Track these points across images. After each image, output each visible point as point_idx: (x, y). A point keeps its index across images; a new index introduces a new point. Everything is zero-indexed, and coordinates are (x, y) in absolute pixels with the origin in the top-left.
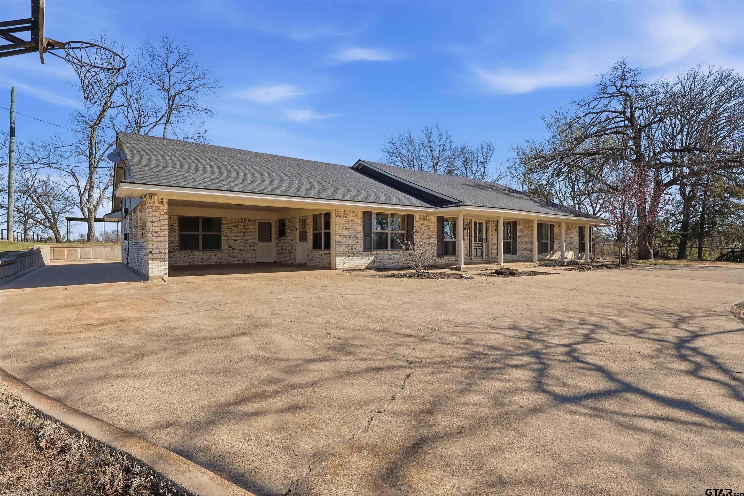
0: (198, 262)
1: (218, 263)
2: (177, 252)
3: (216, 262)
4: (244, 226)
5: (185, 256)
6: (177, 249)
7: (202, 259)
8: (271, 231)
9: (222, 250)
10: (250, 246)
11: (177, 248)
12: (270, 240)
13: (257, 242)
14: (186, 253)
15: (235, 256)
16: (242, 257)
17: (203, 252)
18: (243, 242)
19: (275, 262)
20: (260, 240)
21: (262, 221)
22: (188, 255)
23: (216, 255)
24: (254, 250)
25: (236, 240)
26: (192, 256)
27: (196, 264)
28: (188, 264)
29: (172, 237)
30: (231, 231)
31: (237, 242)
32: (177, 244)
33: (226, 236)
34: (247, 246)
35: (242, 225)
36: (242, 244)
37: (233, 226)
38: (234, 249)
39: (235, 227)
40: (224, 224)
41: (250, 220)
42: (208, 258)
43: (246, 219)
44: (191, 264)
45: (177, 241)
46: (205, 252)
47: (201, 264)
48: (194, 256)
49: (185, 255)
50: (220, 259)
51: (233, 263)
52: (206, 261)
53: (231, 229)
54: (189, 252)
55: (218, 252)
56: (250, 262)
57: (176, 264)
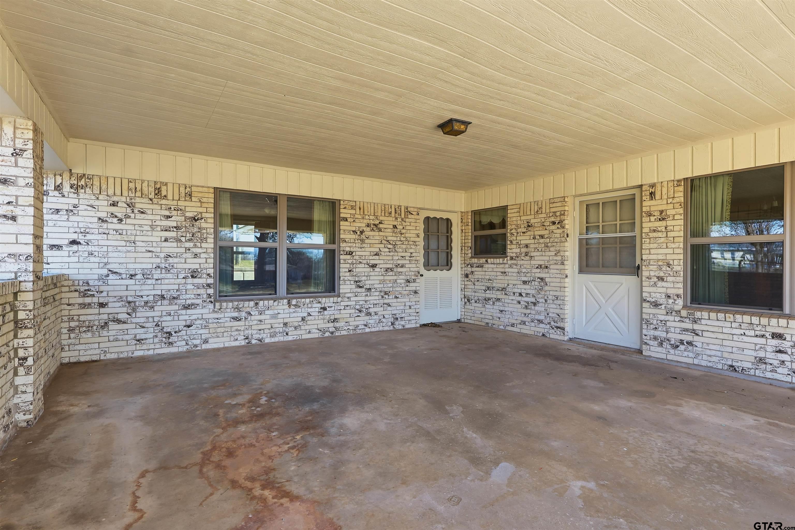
0: (273, 335)
1: (327, 334)
2: (211, 306)
3: (323, 331)
4: (395, 227)
5: (235, 319)
6: (209, 296)
7: (285, 324)
8: (449, 240)
9: (339, 296)
10: (408, 281)
11: (211, 291)
12: (448, 265)
13: (423, 271)
14: (238, 309)
15: (371, 310)
16: (388, 312)
17: (289, 303)
18: (391, 270)
19: (459, 321)
20: (427, 265)
21: (432, 215)
22: (243, 314)
23: (324, 309)
24: (416, 292)
25: (374, 266)
26: (256, 317)
27: (267, 340)
28: (243, 343)
29: (196, 256)
30: (362, 241)
31: (376, 269)
32: (211, 281)
33: (350, 253)
34: (401, 280)
35: (389, 222)
36: (390, 277)
37: (368, 225)
38: (369, 290)
39: (373, 230)
40: (346, 220)
41: (408, 212)
42: (303, 319)
43: (400, 206)
44: (254, 342)
45: (211, 271)
46: (294, 302)
47: (282, 339)
48: (262, 317)
49: (236, 314)
50: (335, 320)
51: (367, 330)
52: (296, 328)
53: (362, 232)
54: (246, 304)
55: (327, 301)
56: (408, 326)
57: (204, 346)
